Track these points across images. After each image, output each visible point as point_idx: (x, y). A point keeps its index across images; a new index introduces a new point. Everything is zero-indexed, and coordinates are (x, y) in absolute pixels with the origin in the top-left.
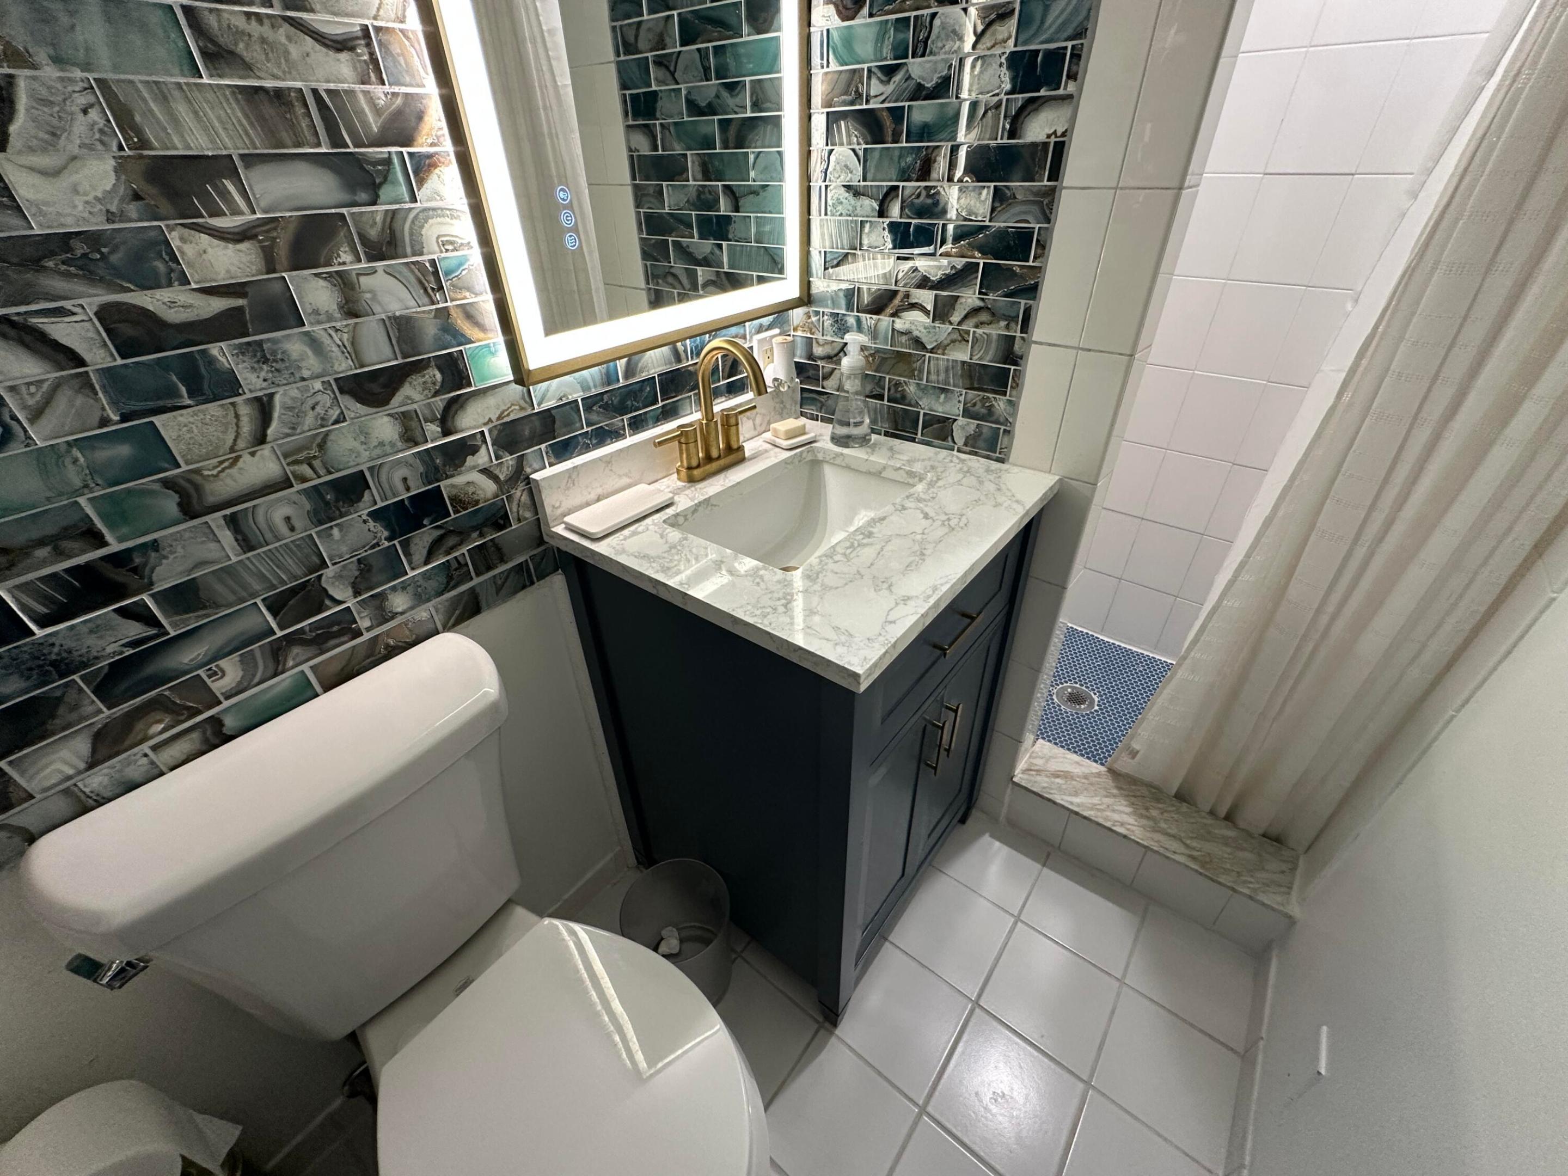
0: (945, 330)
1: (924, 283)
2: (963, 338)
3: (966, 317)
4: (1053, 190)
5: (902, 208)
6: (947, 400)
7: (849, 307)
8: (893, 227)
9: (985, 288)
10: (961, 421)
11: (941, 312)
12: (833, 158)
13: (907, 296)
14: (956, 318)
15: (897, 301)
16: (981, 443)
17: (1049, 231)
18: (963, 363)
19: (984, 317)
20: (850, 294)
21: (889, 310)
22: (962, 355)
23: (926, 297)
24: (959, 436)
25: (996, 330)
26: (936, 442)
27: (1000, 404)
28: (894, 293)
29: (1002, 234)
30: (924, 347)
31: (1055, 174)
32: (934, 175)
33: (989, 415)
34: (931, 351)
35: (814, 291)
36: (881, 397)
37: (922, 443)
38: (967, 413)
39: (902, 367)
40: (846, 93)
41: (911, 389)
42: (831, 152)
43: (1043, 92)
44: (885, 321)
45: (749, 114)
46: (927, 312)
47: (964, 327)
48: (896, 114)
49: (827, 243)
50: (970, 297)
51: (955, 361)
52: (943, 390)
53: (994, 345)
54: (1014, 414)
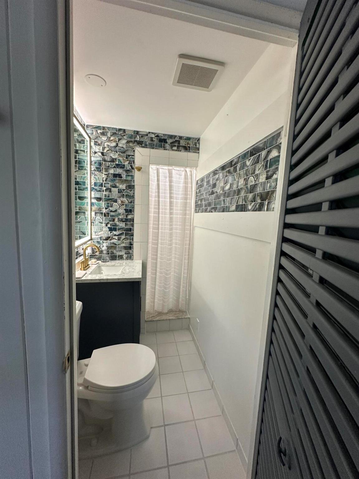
0: (120, 242)
1: (115, 235)
2: (123, 243)
3: (123, 240)
4: (133, 224)
5: (110, 225)
6: (121, 252)
7: (101, 240)
8: (109, 228)
9: (126, 235)
10: (125, 255)
11: (119, 239)
12: (96, 218)
13: (112, 237)
14: (121, 240)
15: (111, 238)
16: (129, 258)
17: (134, 228)
18: (124, 246)
19: (126, 239)
20: (101, 238)
21: (109, 239)
22: (124, 245)
23: (116, 237)
24: (124, 258)
25: (128, 241)
26: (121, 259)
27: (131, 251)
28: (110, 237)
29: (127, 228)
30: (116, 245)
31: (133, 222)
32: (115, 221)
33: (129, 253)
34: (118, 245)
35: (92, 237)
36: (109, 254)
37: (118, 260)
38: (125, 254)
39: (113, 248)
40: (98, 210)
41: (115, 252)
42: (96, 217)
43: (130, 213)
44: (108, 241)
45: (78, 211)
46: (116, 239)
47: (123, 241)
48: (108, 214)
49: (95, 230)
50: (123, 237)
51: (122, 246)
52: (121, 251)
53: (128, 243)
54: (133, 252)
